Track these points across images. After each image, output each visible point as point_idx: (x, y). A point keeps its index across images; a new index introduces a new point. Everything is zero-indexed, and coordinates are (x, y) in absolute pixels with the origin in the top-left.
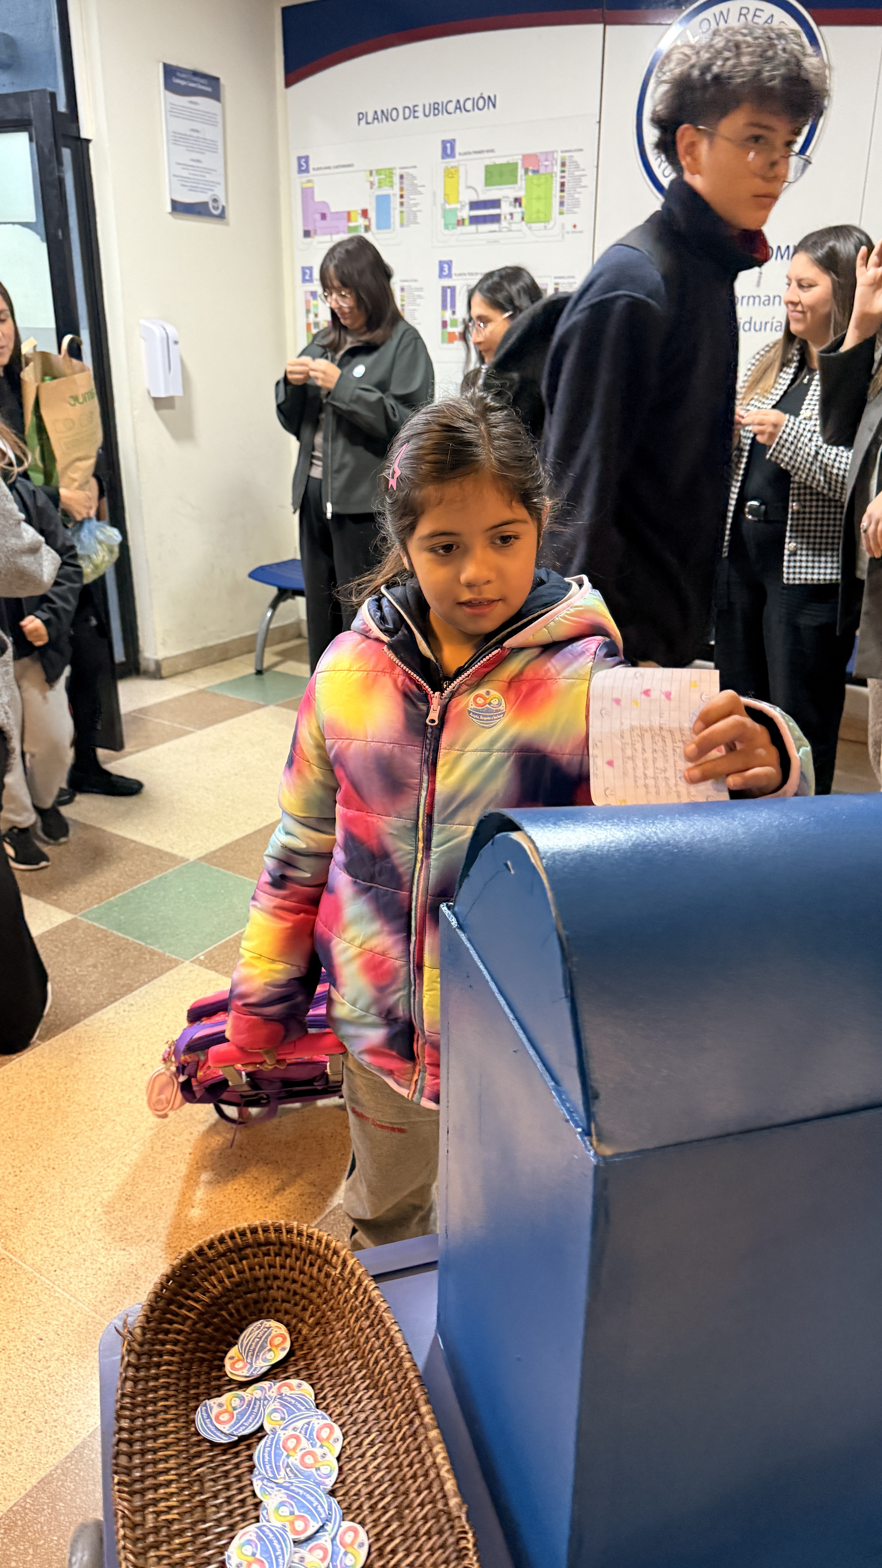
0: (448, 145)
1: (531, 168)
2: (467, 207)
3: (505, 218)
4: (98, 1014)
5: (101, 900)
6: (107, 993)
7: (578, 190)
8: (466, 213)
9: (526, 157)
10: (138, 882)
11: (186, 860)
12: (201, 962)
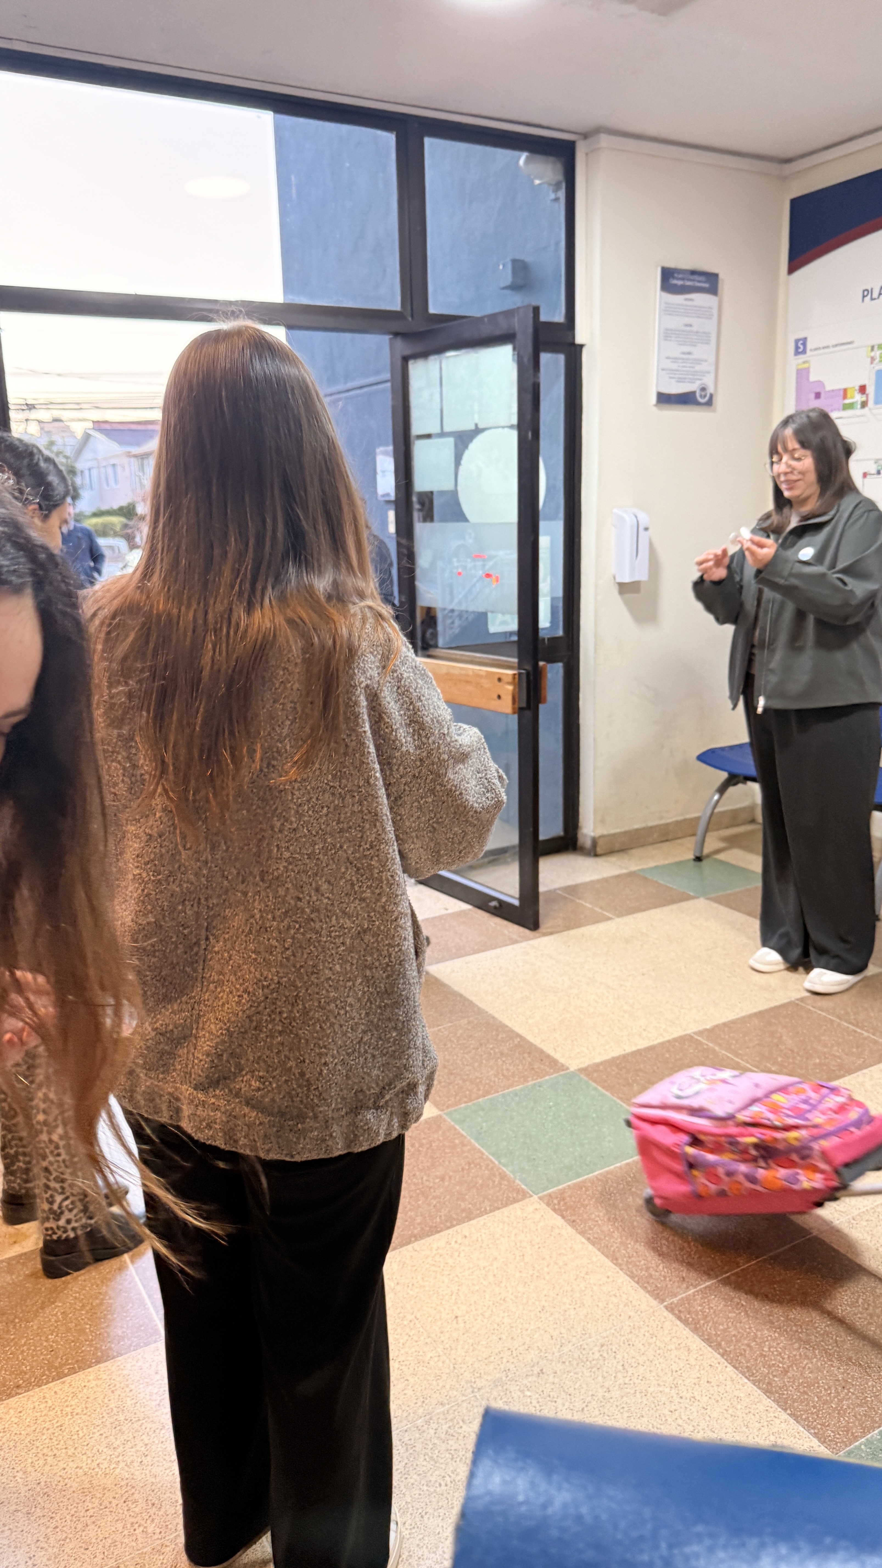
5: (471, 1100)
6: (445, 1215)
10: (511, 1086)
11: (568, 1069)
12: (549, 1201)
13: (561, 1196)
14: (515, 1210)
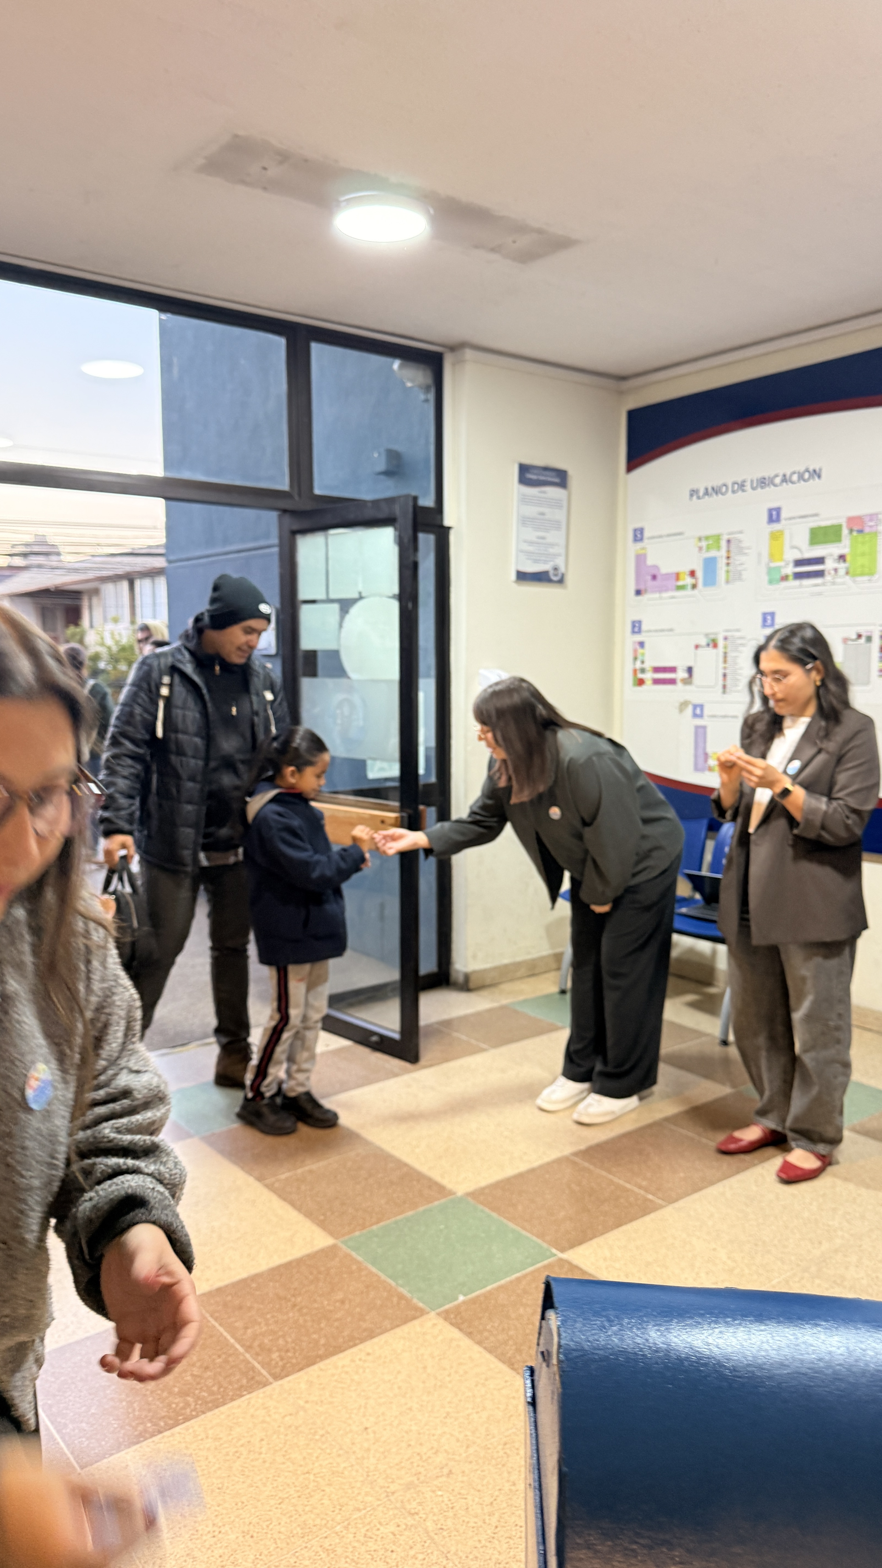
0: (774, 513)
1: (855, 528)
2: (791, 565)
3: (829, 574)
4: (334, 1359)
5: (364, 1228)
6: (348, 1336)
8: (790, 570)
9: (850, 520)
10: (402, 1212)
11: (454, 1193)
12: (446, 1316)
13: (457, 1310)
14: (415, 1326)
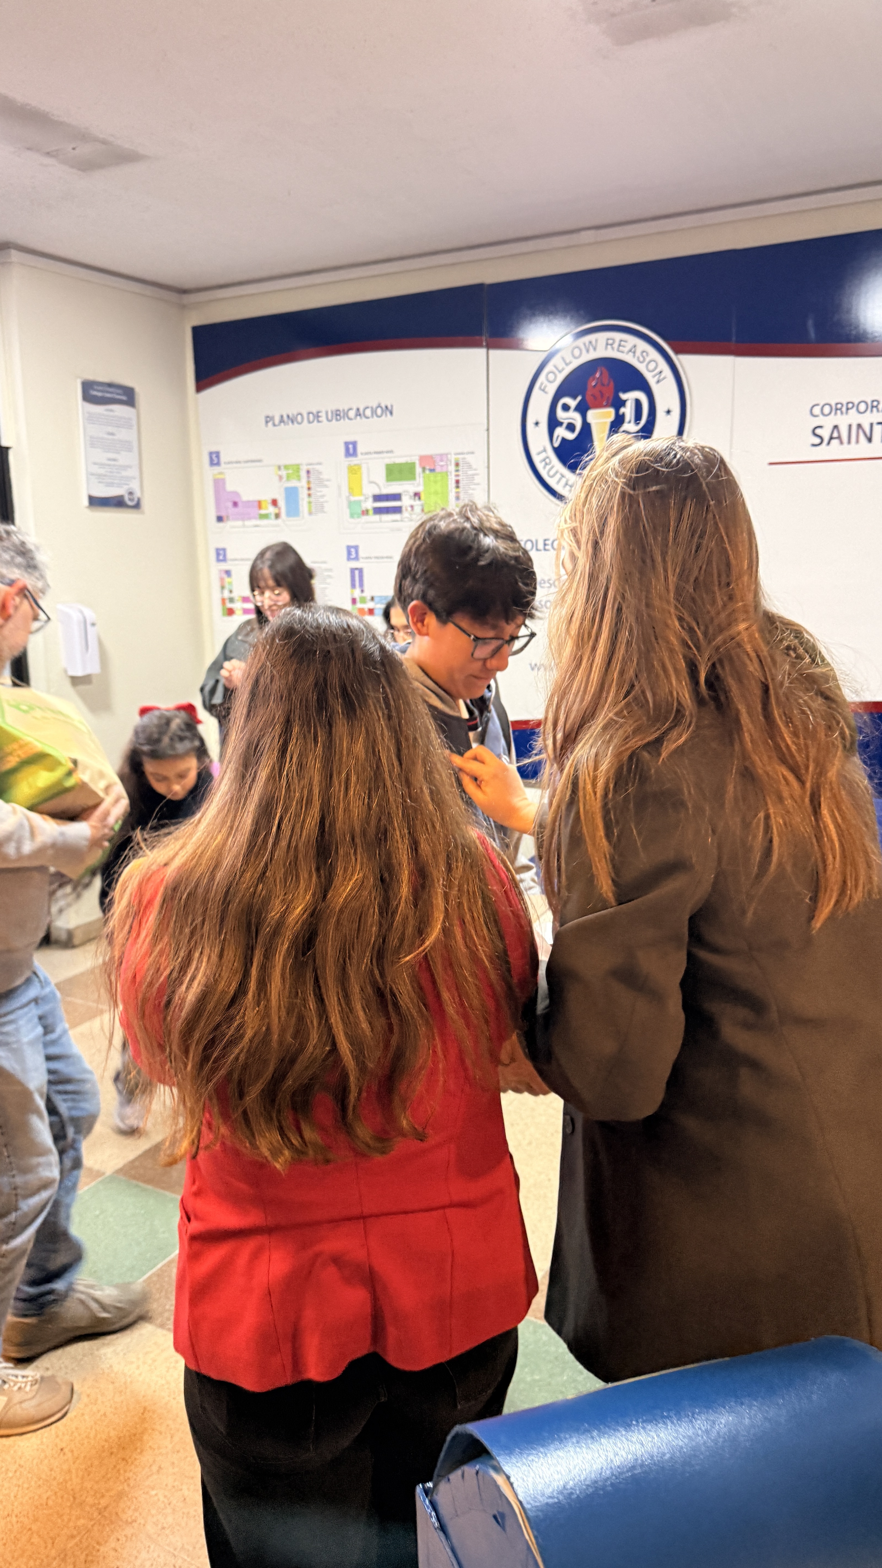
0: (351, 446)
1: (428, 467)
2: (371, 499)
3: (406, 510)
7: (472, 487)
8: (370, 505)
9: (423, 459)
11: (104, 1174)
